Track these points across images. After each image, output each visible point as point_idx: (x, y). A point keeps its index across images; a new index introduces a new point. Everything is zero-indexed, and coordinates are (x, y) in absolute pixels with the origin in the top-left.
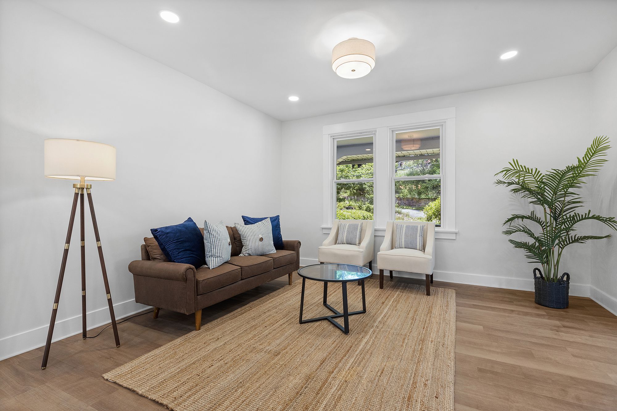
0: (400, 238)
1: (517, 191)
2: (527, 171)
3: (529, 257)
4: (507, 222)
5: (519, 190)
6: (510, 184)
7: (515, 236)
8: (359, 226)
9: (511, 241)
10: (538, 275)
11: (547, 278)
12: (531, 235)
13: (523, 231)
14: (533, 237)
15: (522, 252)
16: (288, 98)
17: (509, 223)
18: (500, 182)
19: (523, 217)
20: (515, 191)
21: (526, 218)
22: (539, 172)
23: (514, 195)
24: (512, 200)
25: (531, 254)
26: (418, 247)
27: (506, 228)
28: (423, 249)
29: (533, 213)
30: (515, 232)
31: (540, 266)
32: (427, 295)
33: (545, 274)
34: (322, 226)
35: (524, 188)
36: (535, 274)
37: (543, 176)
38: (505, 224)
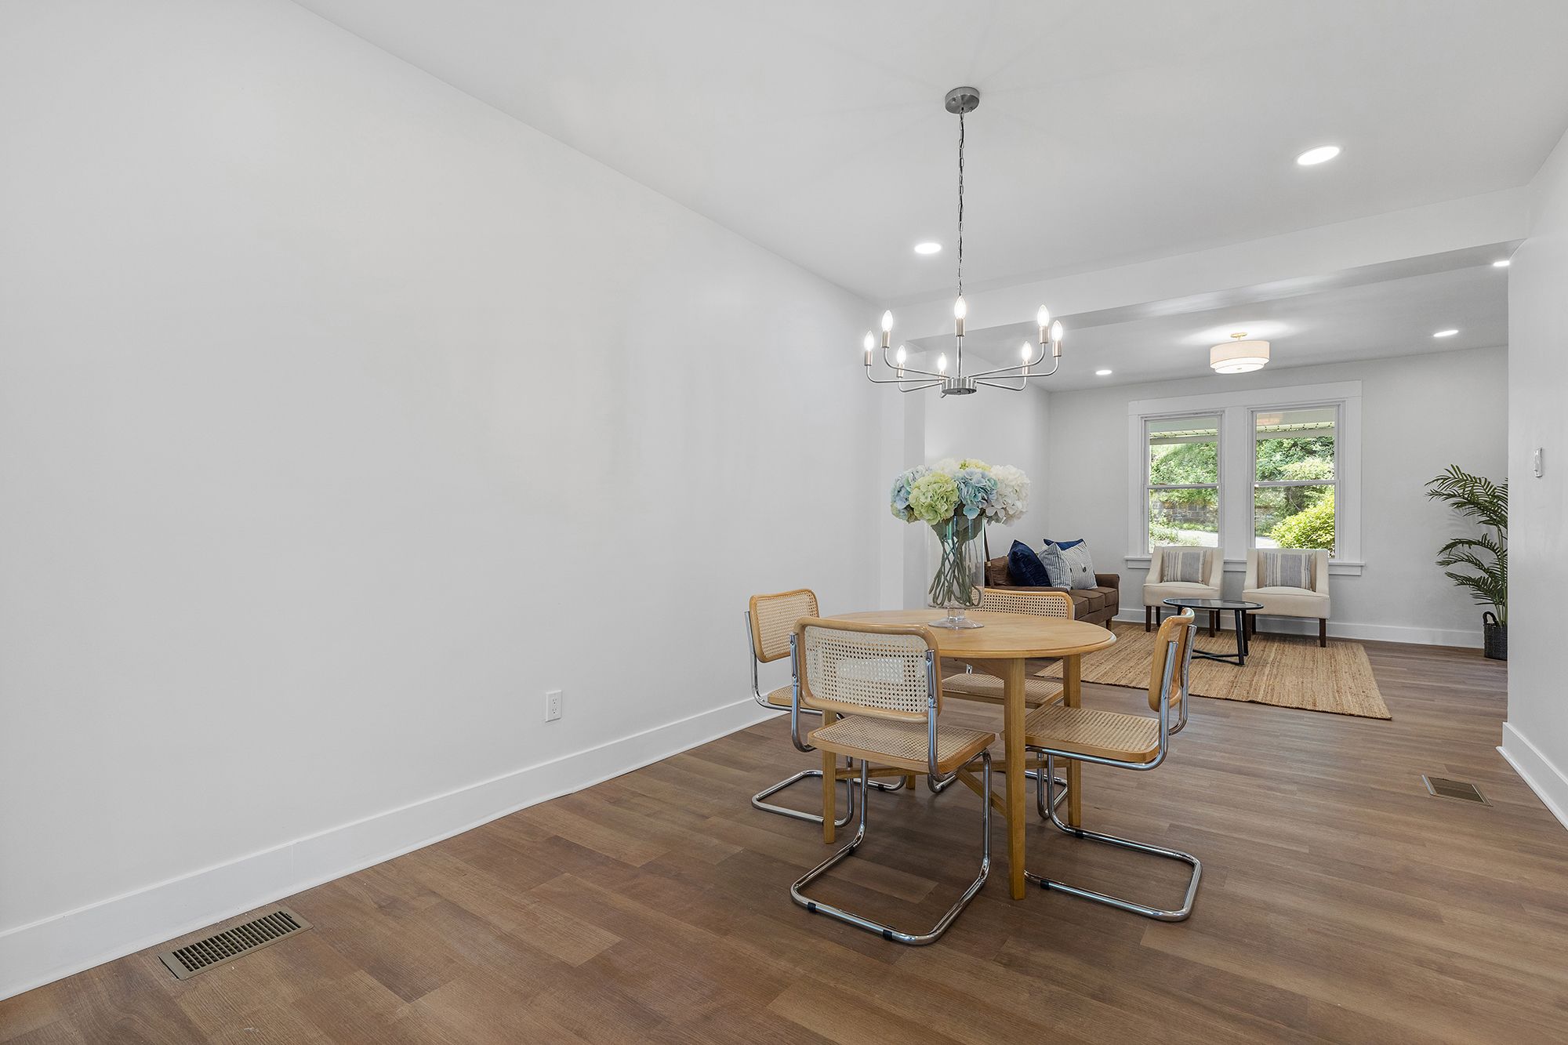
0: (1273, 573)
1: (1461, 506)
2: (1474, 480)
3: (1476, 597)
4: (1445, 549)
5: (1464, 504)
6: (1450, 496)
7: (1455, 568)
8: (1202, 555)
9: (1450, 575)
10: (1490, 620)
11: (1502, 622)
12: (1479, 565)
13: (1466, 561)
14: (1481, 569)
15: (1468, 590)
16: (1095, 372)
17: (1448, 551)
18: (1435, 494)
19: (1470, 543)
20: (1459, 505)
21: (1475, 543)
22: (1489, 483)
23: (1457, 510)
24: (1452, 517)
25: (1479, 592)
26: (1303, 585)
27: (1442, 558)
28: (1312, 587)
29: (1485, 537)
30: (1455, 562)
31: (1492, 608)
32: (1321, 646)
33: (1500, 618)
34: (1126, 557)
35: (1472, 501)
36: (1486, 620)
37: (1495, 489)
38: (1441, 552)
